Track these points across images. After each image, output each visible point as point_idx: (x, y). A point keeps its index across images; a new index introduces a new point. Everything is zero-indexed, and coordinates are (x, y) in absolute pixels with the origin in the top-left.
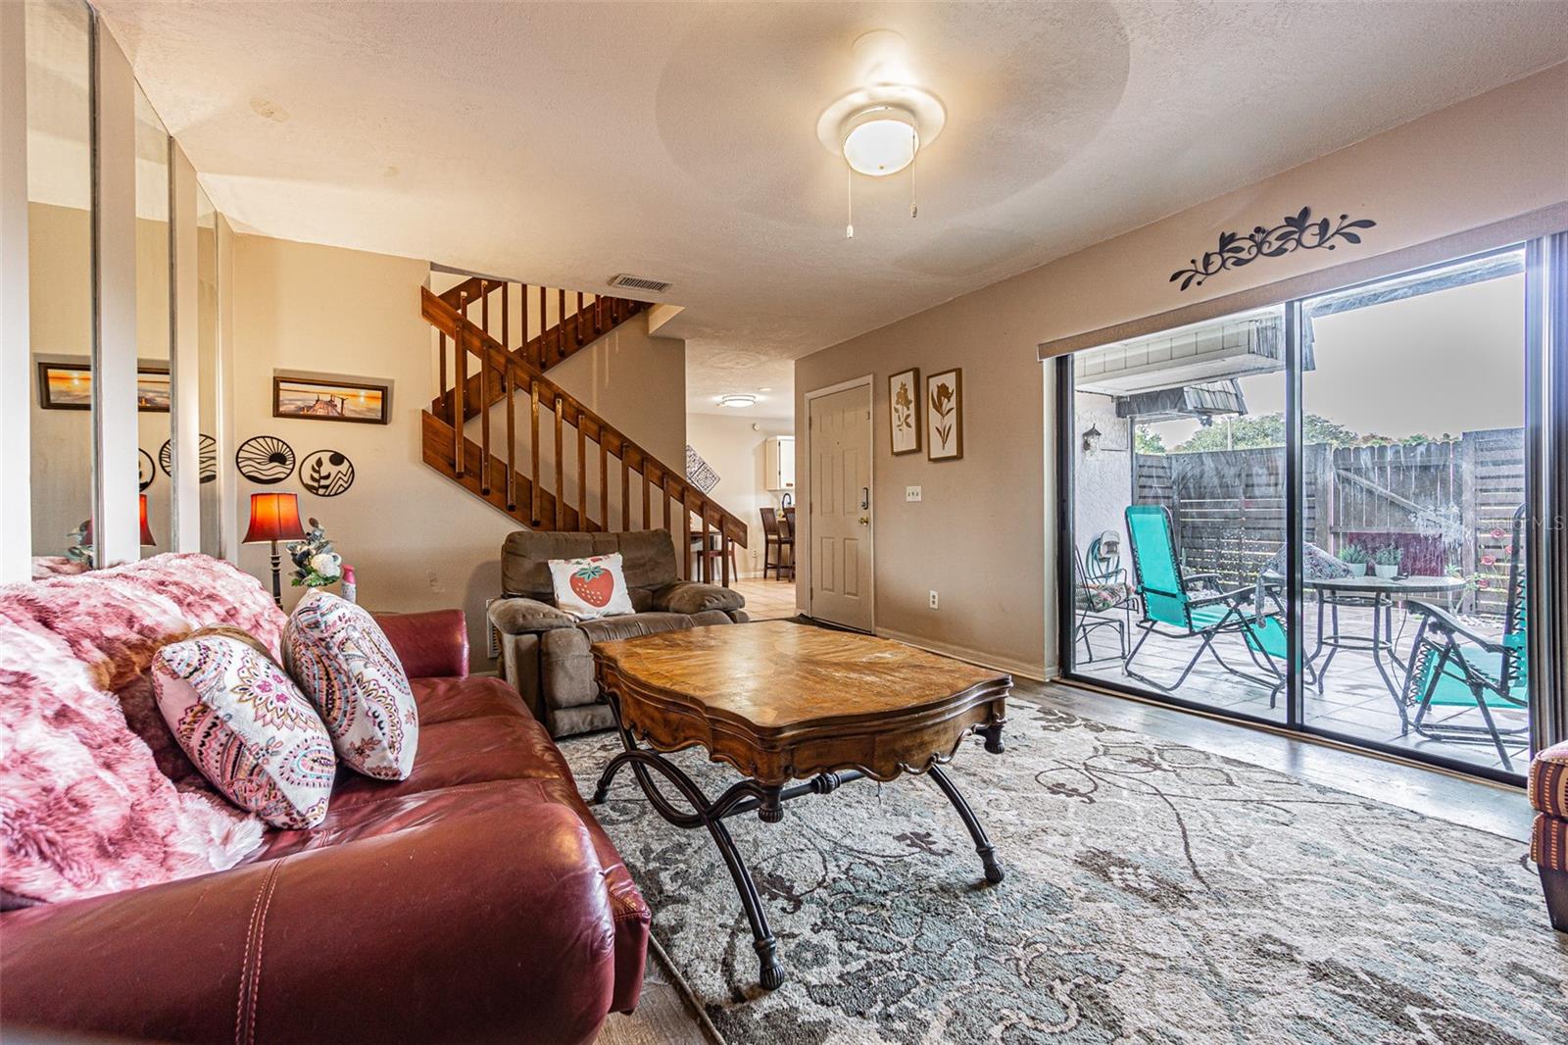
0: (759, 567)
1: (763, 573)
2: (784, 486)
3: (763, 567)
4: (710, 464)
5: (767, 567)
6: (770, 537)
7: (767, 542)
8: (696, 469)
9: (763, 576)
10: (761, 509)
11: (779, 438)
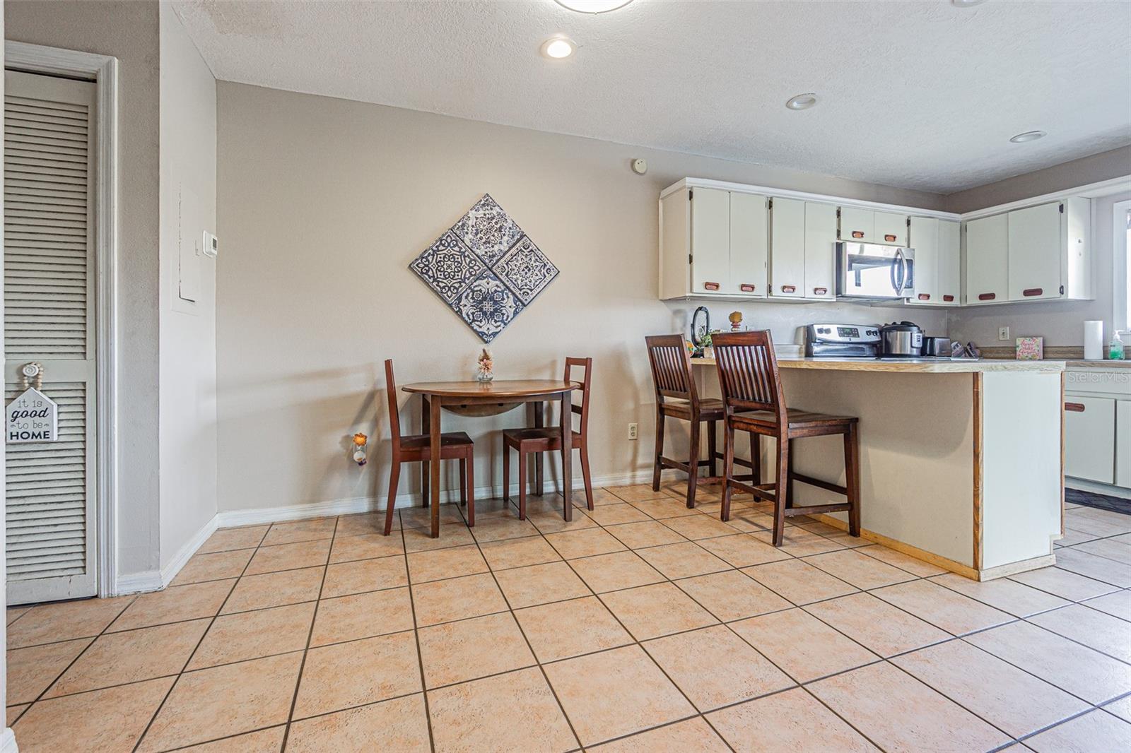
0: (641, 461)
1: (651, 472)
2: (699, 289)
3: (652, 460)
4: (537, 237)
5: (661, 463)
6: (669, 400)
7: (662, 410)
8: (504, 247)
9: (651, 480)
10: (646, 337)
11: (689, 181)
